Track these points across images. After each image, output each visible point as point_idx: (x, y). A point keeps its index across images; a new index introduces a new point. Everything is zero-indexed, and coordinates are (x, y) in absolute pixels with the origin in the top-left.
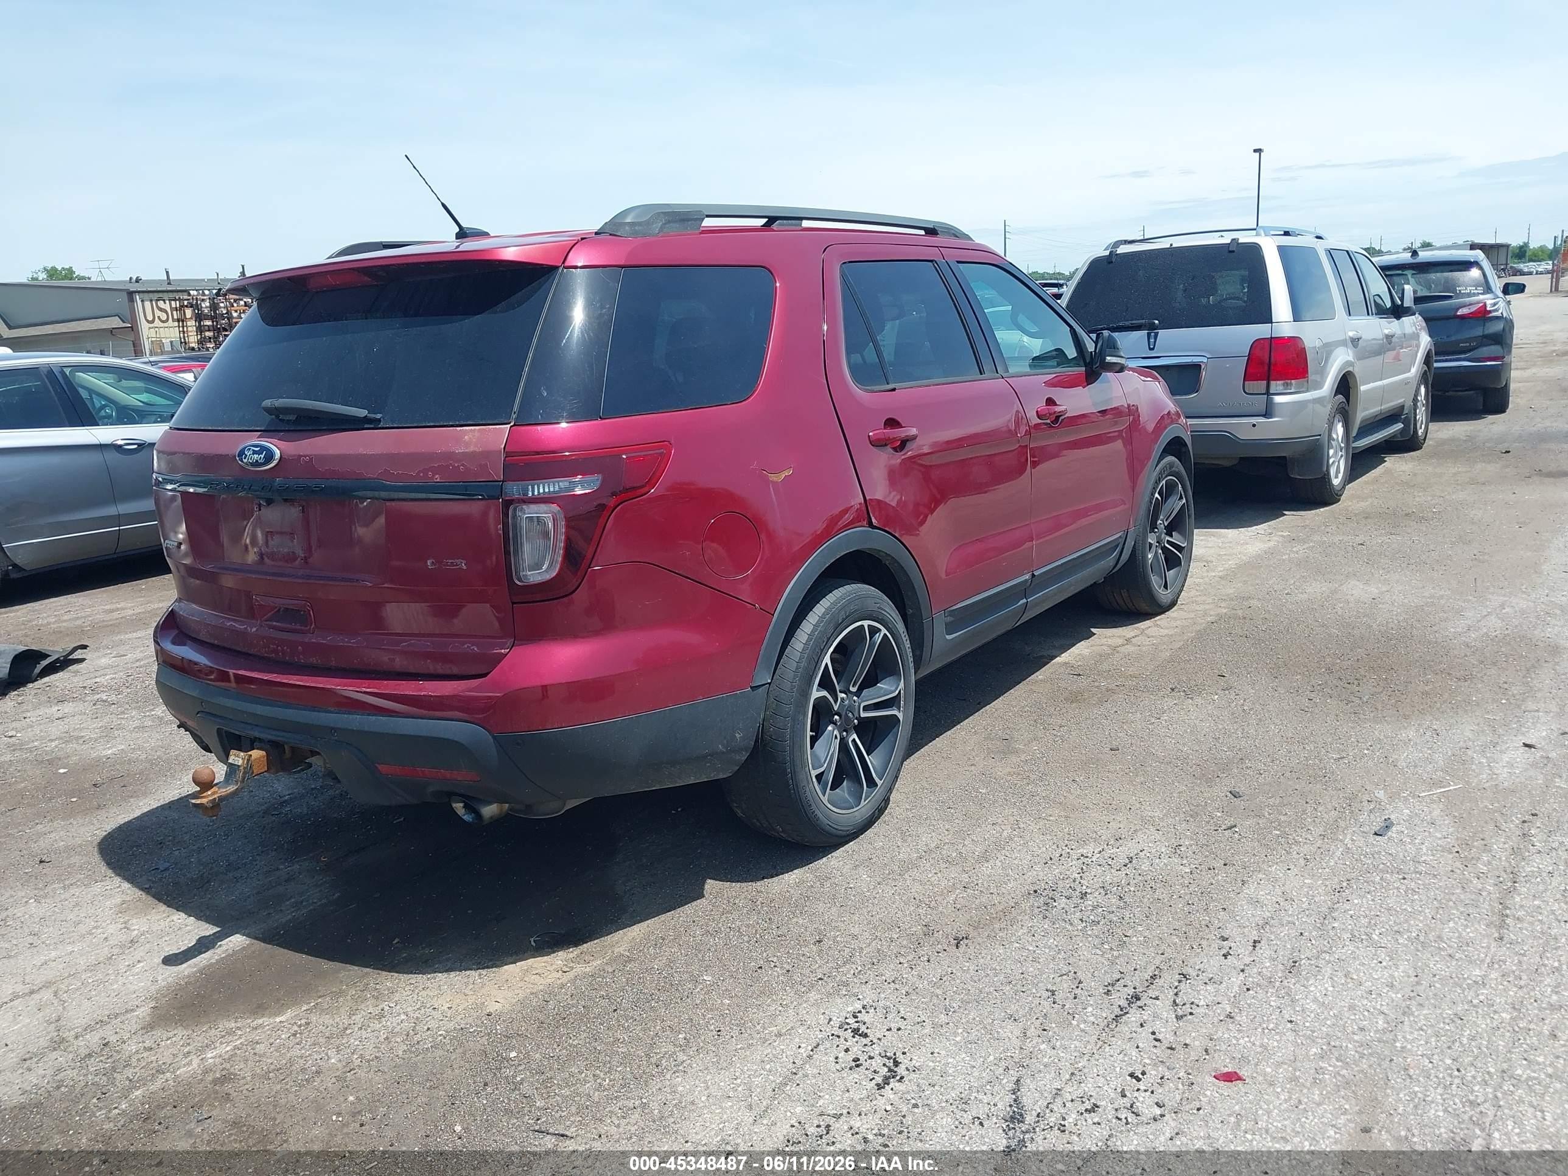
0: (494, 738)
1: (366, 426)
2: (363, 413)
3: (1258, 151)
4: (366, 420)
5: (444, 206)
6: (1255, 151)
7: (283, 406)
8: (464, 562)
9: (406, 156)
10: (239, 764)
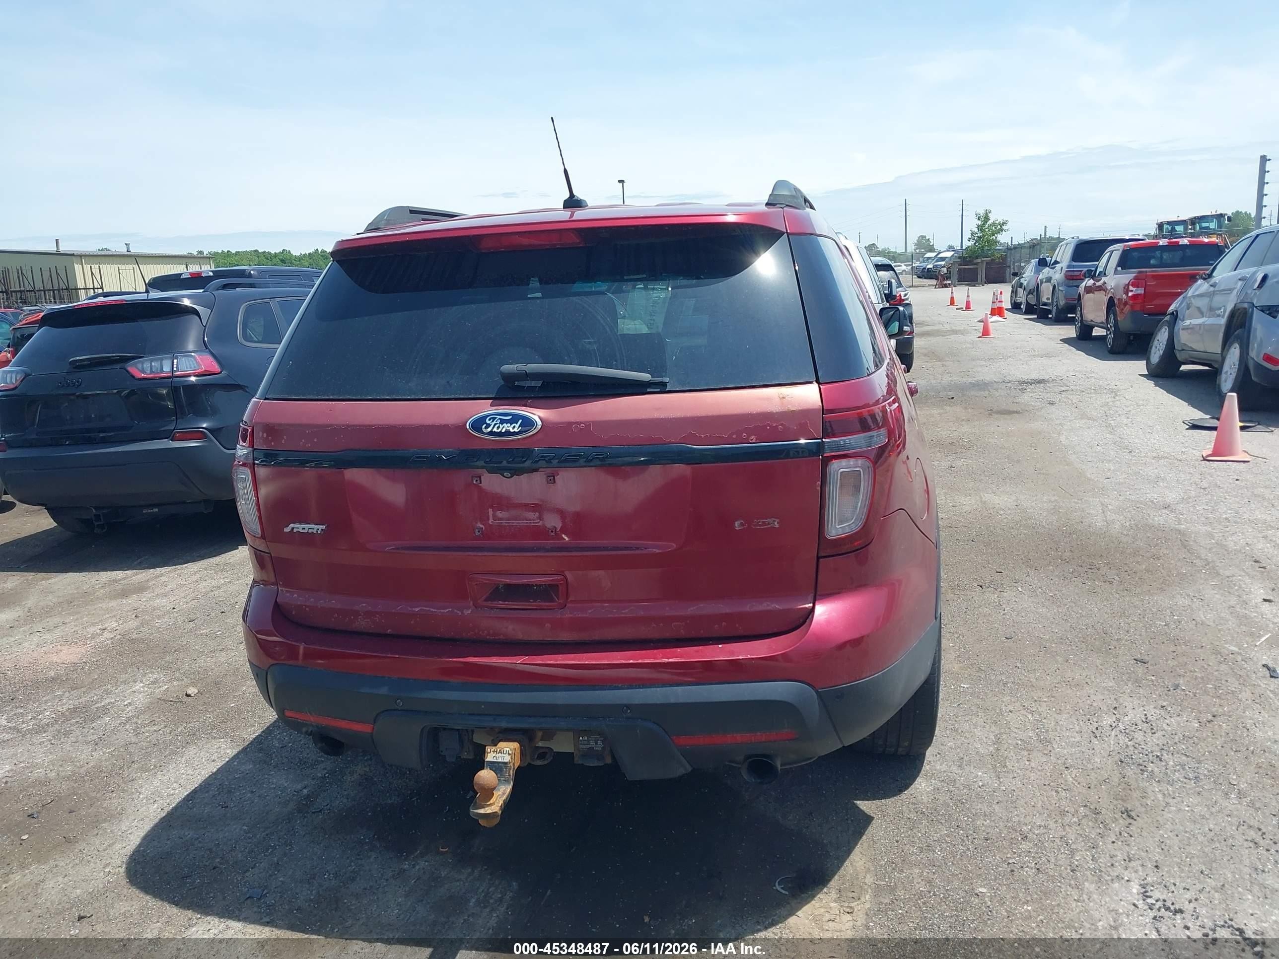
0: (817, 692)
1: (649, 390)
2: (646, 377)
3: (621, 182)
4: (650, 384)
5: (566, 171)
6: (620, 181)
7: (532, 372)
8: (777, 520)
9: (552, 118)
10: (507, 761)
